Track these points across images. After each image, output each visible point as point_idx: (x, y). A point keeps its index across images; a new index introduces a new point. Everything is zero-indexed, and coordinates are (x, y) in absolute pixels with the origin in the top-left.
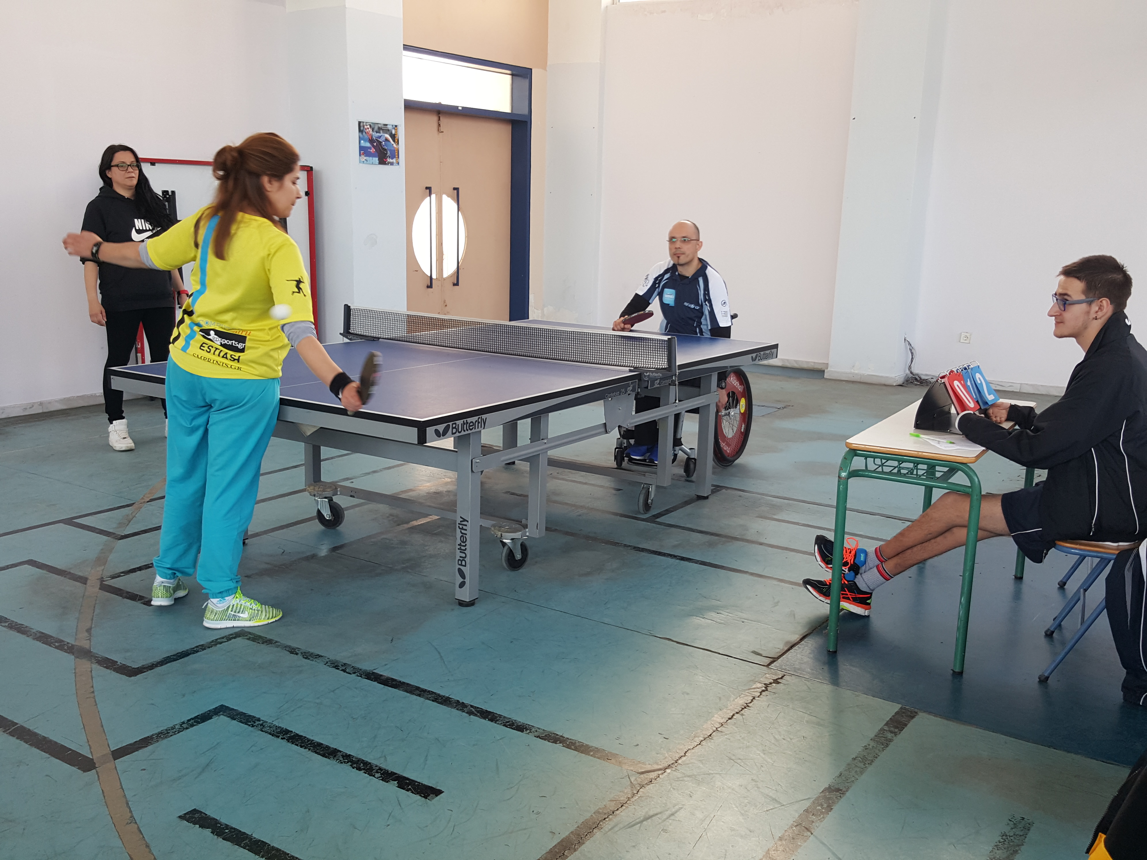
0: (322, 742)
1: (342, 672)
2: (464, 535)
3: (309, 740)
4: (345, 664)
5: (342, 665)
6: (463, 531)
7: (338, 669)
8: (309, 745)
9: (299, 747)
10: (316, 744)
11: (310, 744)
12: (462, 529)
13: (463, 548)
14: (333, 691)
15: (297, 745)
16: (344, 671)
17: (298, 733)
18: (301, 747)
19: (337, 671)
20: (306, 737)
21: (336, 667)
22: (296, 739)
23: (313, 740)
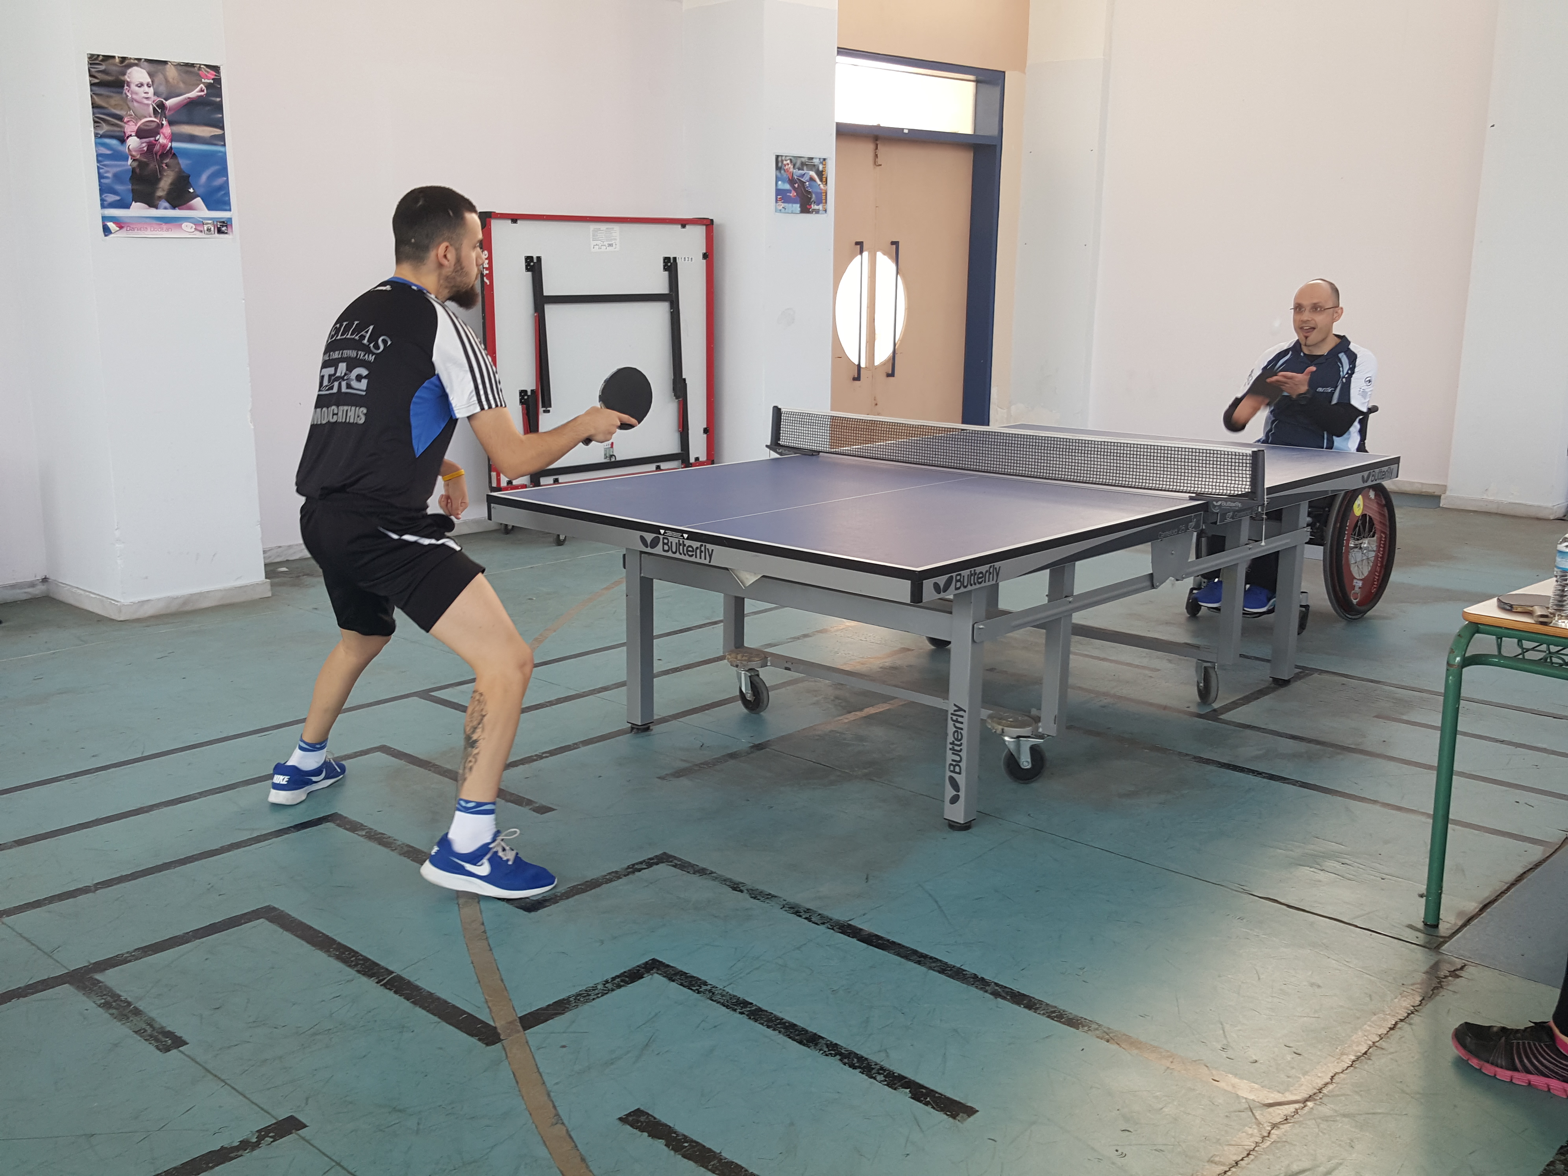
0: (795, 1023)
1: (806, 921)
2: (959, 731)
3: (777, 1018)
4: (808, 909)
5: (805, 912)
6: (958, 725)
7: (800, 916)
8: (779, 1026)
9: (765, 1028)
10: (787, 1024)
11: (779, 1024)
12: (957, 721)
13: (958, 748)
14: (799, 948)
15: (762, 1024)
16: (809, 919)
17: (761, 1006)
18: (768, 1027)
19: (799, 918)
20: (772, 1013)
21: (797, 913)
22: (757, 1014)
23: (782, 1019)
